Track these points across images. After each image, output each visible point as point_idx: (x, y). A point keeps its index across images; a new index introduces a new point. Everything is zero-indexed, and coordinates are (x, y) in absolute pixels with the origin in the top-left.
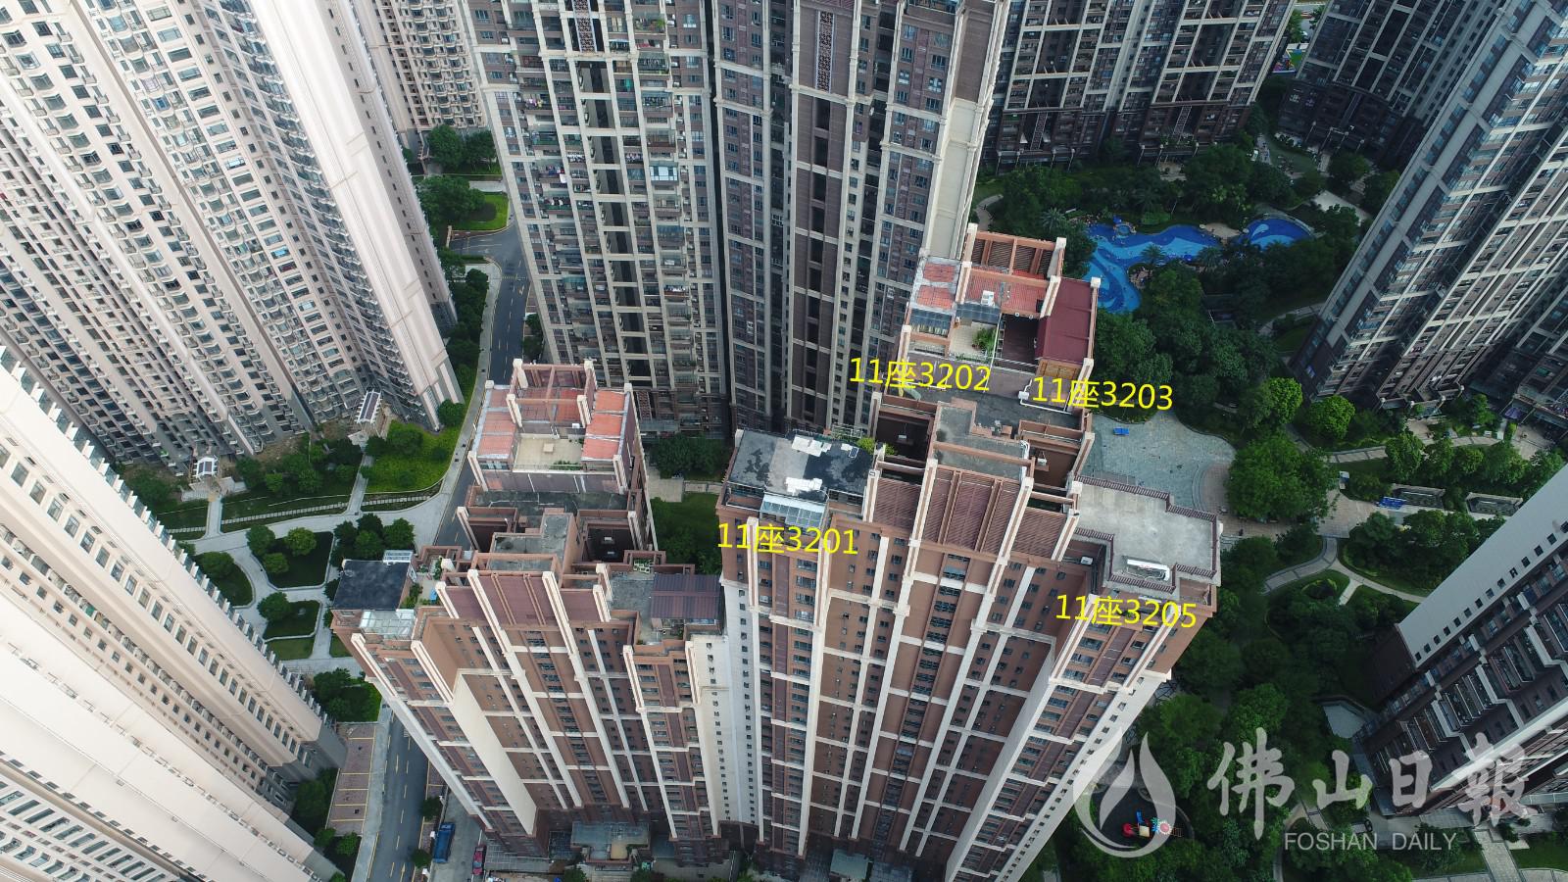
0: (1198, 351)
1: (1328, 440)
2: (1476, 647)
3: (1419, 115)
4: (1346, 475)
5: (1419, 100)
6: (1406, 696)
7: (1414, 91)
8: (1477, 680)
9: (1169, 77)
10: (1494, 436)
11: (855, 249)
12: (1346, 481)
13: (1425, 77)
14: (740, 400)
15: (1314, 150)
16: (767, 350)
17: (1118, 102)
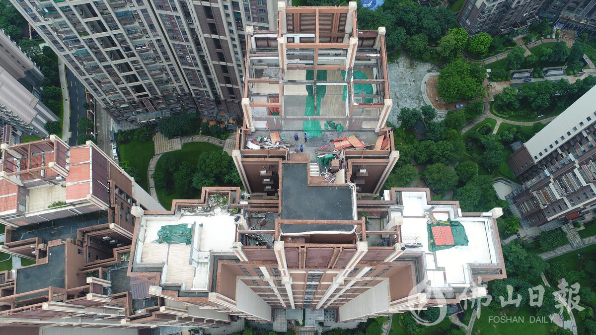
0: (415, 22)
1: (478, 56)
2: (573, 159)
4: (489, 70)
6: (534, 180)
8: (575, 175)
10: (551, 37)
11: (230, 8)
12: (490, 73)
14: (196, 94)
16: (201, 68)
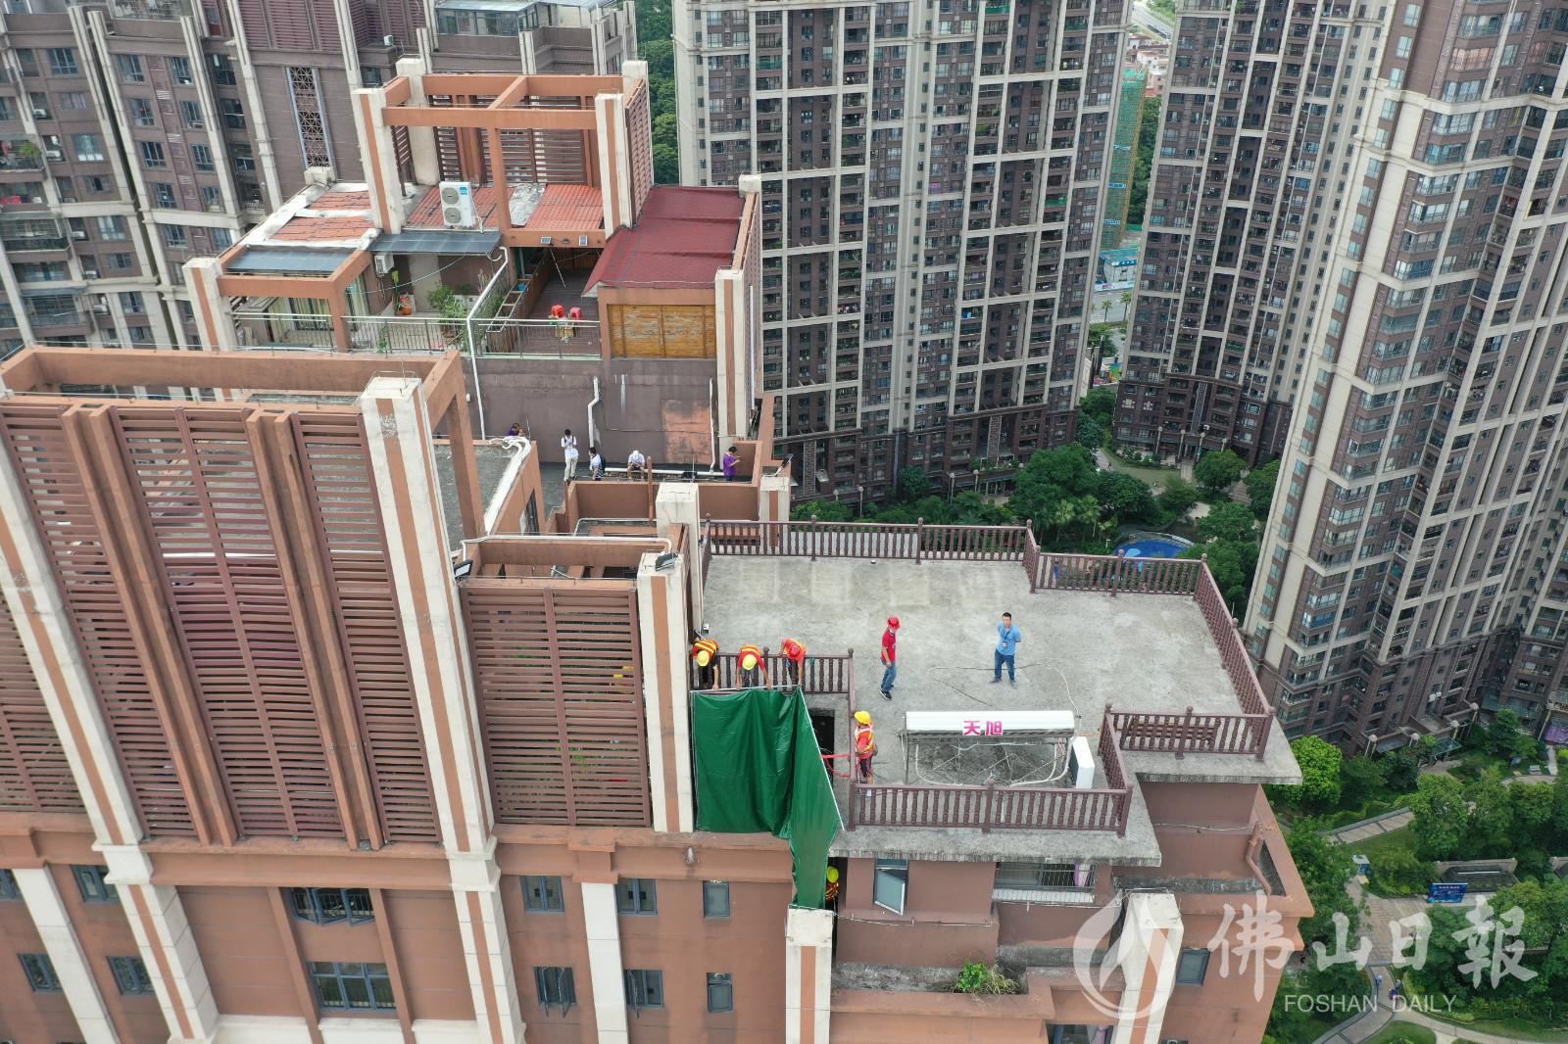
3: (1283, 397)
4: (1362, 860)
5: (1278, 380)
7: (1267, 368)
9: (962, 378)
12: (1367, 870)
13: (1276, 349)
15: (1171, 460)
17: (906, 421)
